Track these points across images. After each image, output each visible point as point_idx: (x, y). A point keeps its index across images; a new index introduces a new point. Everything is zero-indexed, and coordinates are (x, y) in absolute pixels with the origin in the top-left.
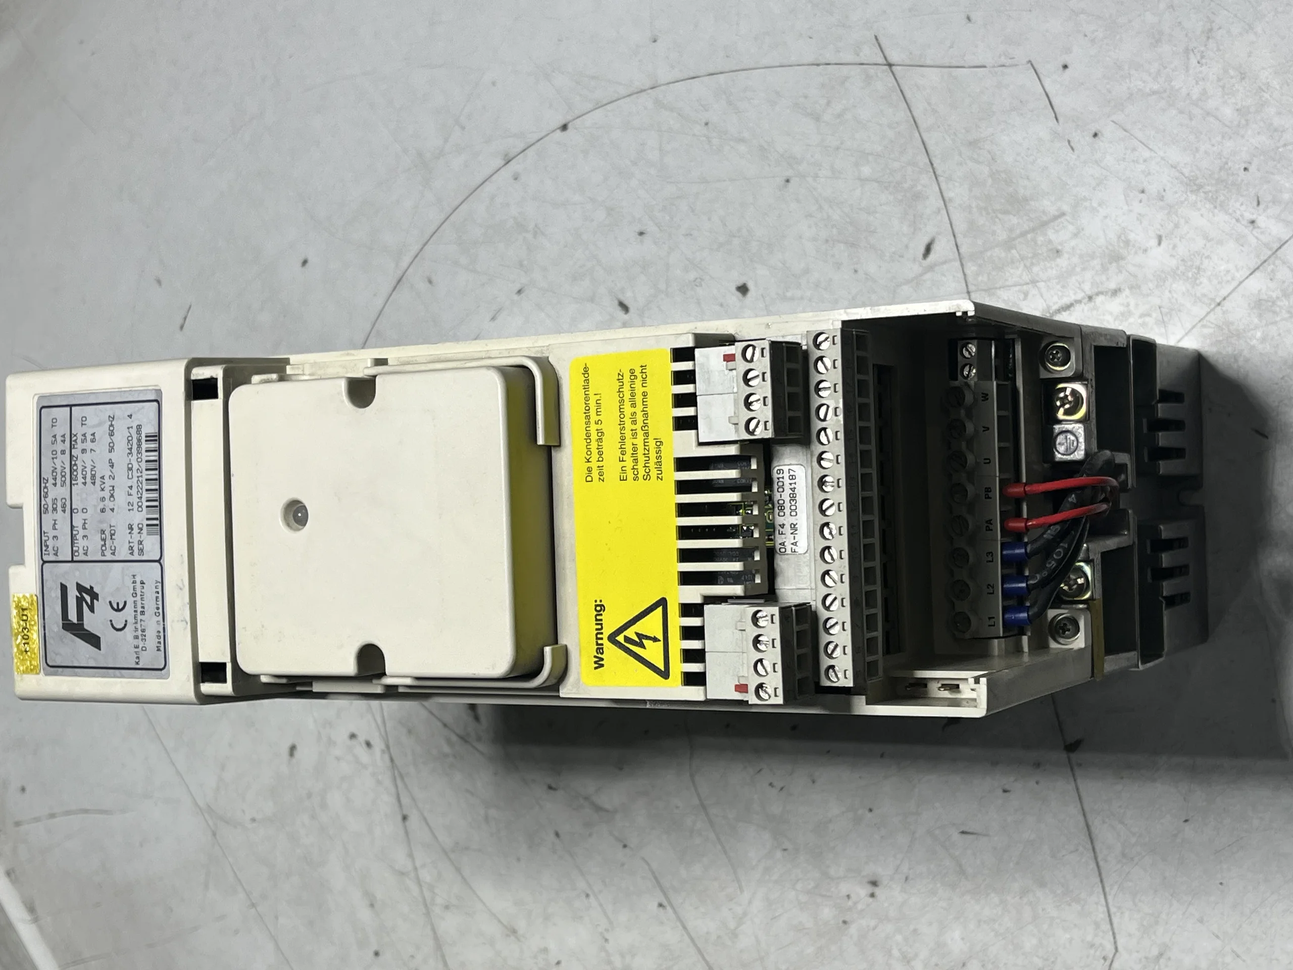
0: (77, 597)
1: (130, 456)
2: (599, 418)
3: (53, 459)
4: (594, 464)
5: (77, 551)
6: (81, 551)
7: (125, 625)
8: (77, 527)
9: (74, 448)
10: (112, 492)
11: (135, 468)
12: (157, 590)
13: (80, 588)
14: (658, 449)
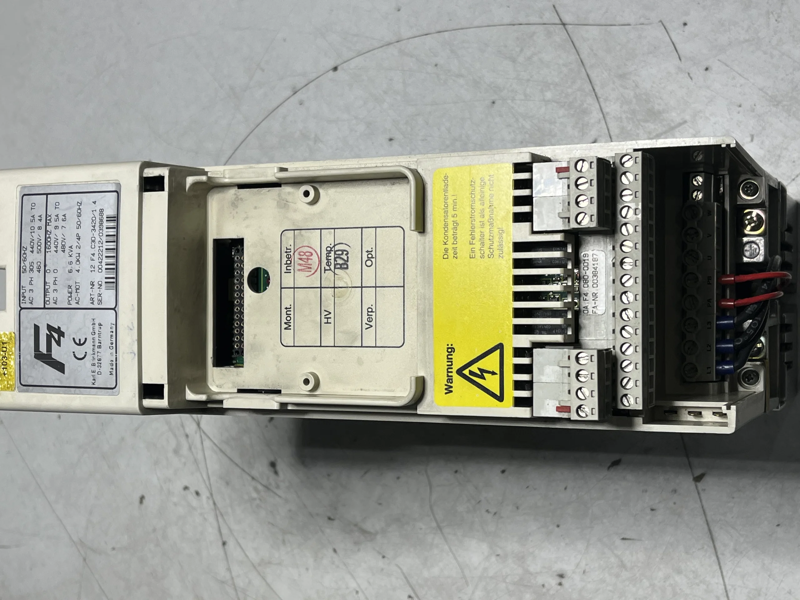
0: (47, 334)
1: (93, 232)
2: (455, 212)
3: (31, 233)
4: (450, 246)
5: (48, 301)
6: (52, 301)
7: (85, 356)
8: (49, 283)
9: (48, 225)
10: (78, 258)
11: (97, 241)
12: (112, 330)
13: (50, 328)
14: (500, 236)
